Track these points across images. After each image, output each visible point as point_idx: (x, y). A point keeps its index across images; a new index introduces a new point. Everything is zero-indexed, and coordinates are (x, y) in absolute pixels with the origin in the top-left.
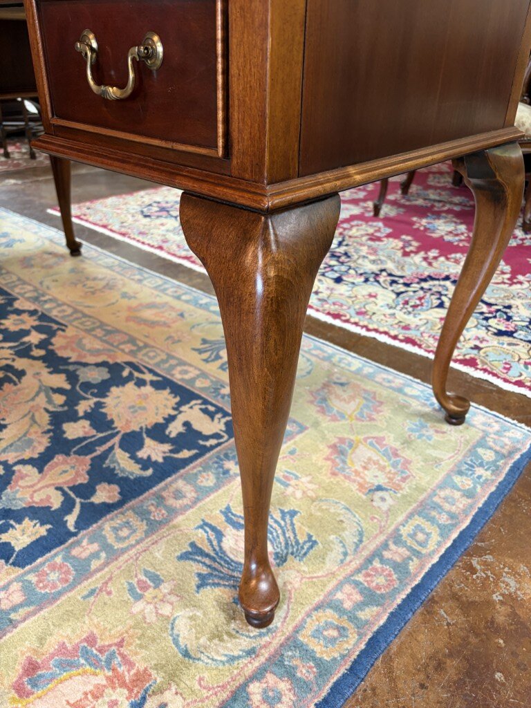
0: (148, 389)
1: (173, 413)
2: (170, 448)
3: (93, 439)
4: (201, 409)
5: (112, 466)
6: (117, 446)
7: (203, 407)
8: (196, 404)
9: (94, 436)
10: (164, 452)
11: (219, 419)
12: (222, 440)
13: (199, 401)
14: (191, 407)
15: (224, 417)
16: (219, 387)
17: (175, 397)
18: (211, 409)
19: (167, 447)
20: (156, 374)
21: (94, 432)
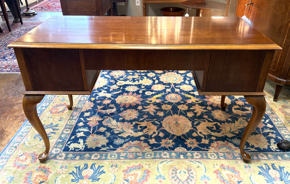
0: (99, 146)
1: (85, 144)
2: (77, 137)
3: (96, 130)
4: (80, 148)
5: (85, 128)
6: (89, 131)
7: (80, 149)
8: (82, 149)
9: (97, 130)
10: (77, 135)
11: (72, 149)
12: (67, 144)
13: (82, 150)
14: (83, 147)
15: (72, 150)
16: (81, 157)
17: (90, 148)
18: (77, 150)
19: (78, 136)
20: (103, 151)
21: (98, 131)
